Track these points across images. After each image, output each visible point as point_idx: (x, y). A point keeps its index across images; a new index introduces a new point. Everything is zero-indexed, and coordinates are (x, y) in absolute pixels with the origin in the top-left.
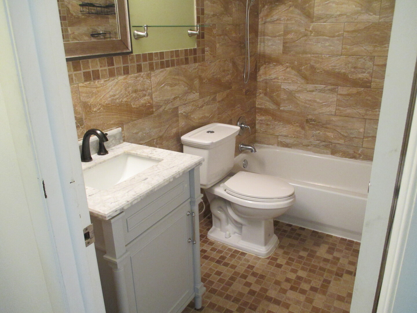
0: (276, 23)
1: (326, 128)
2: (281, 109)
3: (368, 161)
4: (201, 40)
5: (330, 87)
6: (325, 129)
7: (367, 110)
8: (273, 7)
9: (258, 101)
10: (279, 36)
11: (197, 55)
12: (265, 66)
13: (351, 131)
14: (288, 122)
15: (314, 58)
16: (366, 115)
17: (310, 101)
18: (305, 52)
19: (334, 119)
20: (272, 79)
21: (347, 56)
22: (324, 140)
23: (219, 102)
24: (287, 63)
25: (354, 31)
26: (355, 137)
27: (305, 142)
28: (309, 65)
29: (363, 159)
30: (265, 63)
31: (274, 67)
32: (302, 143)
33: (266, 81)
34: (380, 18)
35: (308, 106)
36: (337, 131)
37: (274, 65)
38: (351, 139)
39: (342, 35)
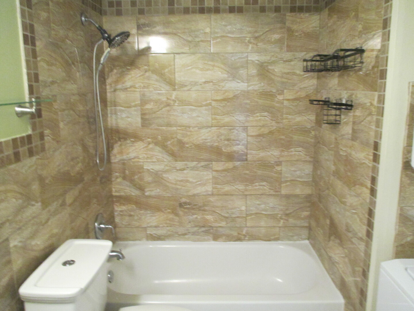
0: (131, 91)
1: (204, 210)
2: (147, 194)
3: (255, 241)
4: (37, 120)
5: (203, 164)
6: (203, 212)
7: (247, 185)
8: (124, 72)
9: (114, 188)
10: (135, 106)
11: (33, 145)
12: (119, 143)
13: (233, 210)
14: (157, 209)
15: (181, 132)
16: (246, 190)
17: (181, 181)
18: (169, 125)
19: (212, 199)
20: (130, 159)
21: (218, 127)
22: (202, 225)
23: (70, 205)
24: (149, 138)
25: (224, 100)
26: (238, 217)
27: (181, 230)
28: (176, 139)
29: (248, 240)
30: (120, 139)
31: (133, 144)
32: (177, 233)
33: (123, 161)
34: (248, 86)
35: (179, 187)
36: (216, 212)
37: (132, 141)
38: (234, 220)
39: (210, 104)
